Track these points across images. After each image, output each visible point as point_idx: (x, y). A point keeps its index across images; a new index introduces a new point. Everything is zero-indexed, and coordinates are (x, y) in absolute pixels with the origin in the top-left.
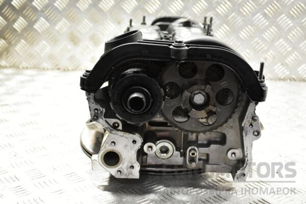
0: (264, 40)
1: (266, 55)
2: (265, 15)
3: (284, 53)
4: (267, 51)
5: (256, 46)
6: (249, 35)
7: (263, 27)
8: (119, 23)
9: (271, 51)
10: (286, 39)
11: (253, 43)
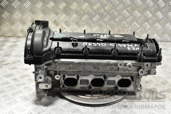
0: (127, 22)
1: (128, 30)
2: (128, 11)
3: (136, 29)
4: (128, 27)
5: (123, 25)
6: (120, 20)
7: (126, 17)
8: (57, 15)
9: (130, 28)
10: (137, 22)
11: (122, 24)
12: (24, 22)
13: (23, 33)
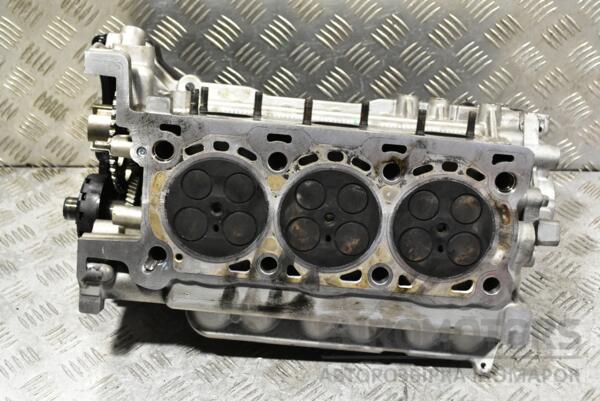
12: (8, 108)
13: (11, 153)
